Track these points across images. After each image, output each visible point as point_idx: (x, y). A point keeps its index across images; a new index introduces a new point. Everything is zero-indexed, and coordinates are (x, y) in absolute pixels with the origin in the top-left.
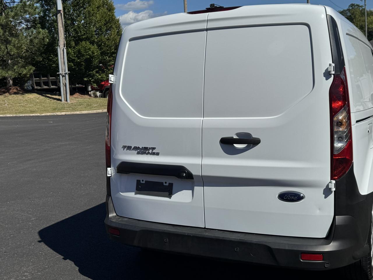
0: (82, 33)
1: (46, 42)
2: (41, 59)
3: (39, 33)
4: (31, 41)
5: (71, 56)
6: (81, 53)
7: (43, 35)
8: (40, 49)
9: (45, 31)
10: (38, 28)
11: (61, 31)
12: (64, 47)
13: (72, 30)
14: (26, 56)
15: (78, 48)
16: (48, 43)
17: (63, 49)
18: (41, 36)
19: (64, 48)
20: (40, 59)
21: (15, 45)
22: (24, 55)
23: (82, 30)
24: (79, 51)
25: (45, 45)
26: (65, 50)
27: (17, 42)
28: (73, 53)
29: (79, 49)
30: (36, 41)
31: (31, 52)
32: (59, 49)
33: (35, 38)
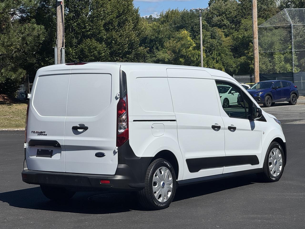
0: (87, 28)
1: (41, 40)
2: (35, 61)
3: (34, 29)
4: (23, 39)
5: (71, 58)
6: (84, 54)
7: (38, 31)
8: (34, 49)
9: (41, 27)
10: (33, 23)
11: (60, 27)
12: (63, 46)
13: (75, 24)
14: (16, 56)
15: (81, 47)
16: (44, 41)
17: (62, 48)
18: (35, 33)
19: (63, 48)
20: (33, 61)
21: (4, 43)
22: (14, 55)
23: (87, 24)
24: (82, 51)
25: (41, 44)
26: (63, 51)
27: (6, 40)
28: (75, 53)
29: (82, 49)
30: (30, 38)
31: (24, 52)
32: (56, 49)
33: (28, 35)
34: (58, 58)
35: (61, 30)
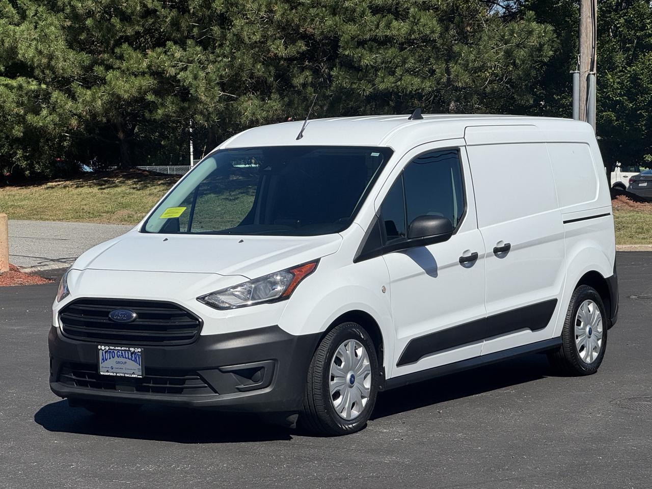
0: (648, 29)
1: (546, 56)
2: (532, 102)
3: (530, 33)
4: (508, 53)
5: (610, 94)
6: (639, 85)
7: (539, 37)
8: (529, 74)
9: (545, 28)
10: (529, 21)
11: (586, 28)
12: (592, 70)
13: (622, 20)
14: (493, 91)
15: (634, 70)
16: (552, 58)
17: (589, 74)
18: (533, 41)
19: (591, 73)
20: (528, 101)
21: (468, 64)
22: (488, 90)
23: (648, 21)
24: (635, 79)
25: (545, 64)
26: (593, 79)
27: (472, 57)
28: (618, 83)
29: (636, 74)
30: (522, 53)
31: (509, 81)
32: (576, 76)
33: (518, 46)
34: (581, 94)
35: (588, 35)
